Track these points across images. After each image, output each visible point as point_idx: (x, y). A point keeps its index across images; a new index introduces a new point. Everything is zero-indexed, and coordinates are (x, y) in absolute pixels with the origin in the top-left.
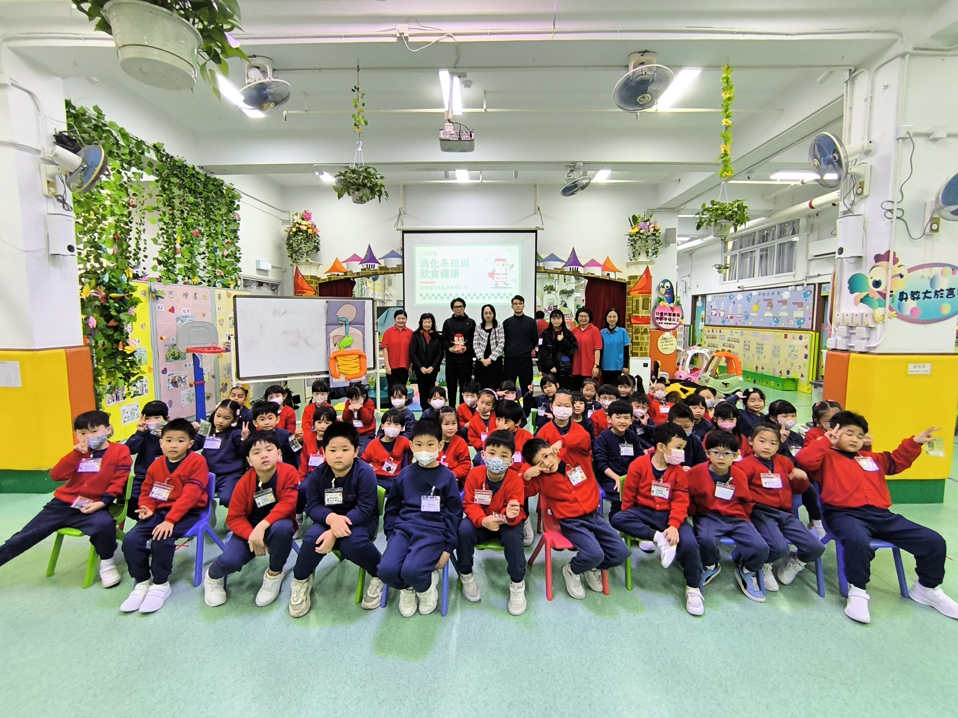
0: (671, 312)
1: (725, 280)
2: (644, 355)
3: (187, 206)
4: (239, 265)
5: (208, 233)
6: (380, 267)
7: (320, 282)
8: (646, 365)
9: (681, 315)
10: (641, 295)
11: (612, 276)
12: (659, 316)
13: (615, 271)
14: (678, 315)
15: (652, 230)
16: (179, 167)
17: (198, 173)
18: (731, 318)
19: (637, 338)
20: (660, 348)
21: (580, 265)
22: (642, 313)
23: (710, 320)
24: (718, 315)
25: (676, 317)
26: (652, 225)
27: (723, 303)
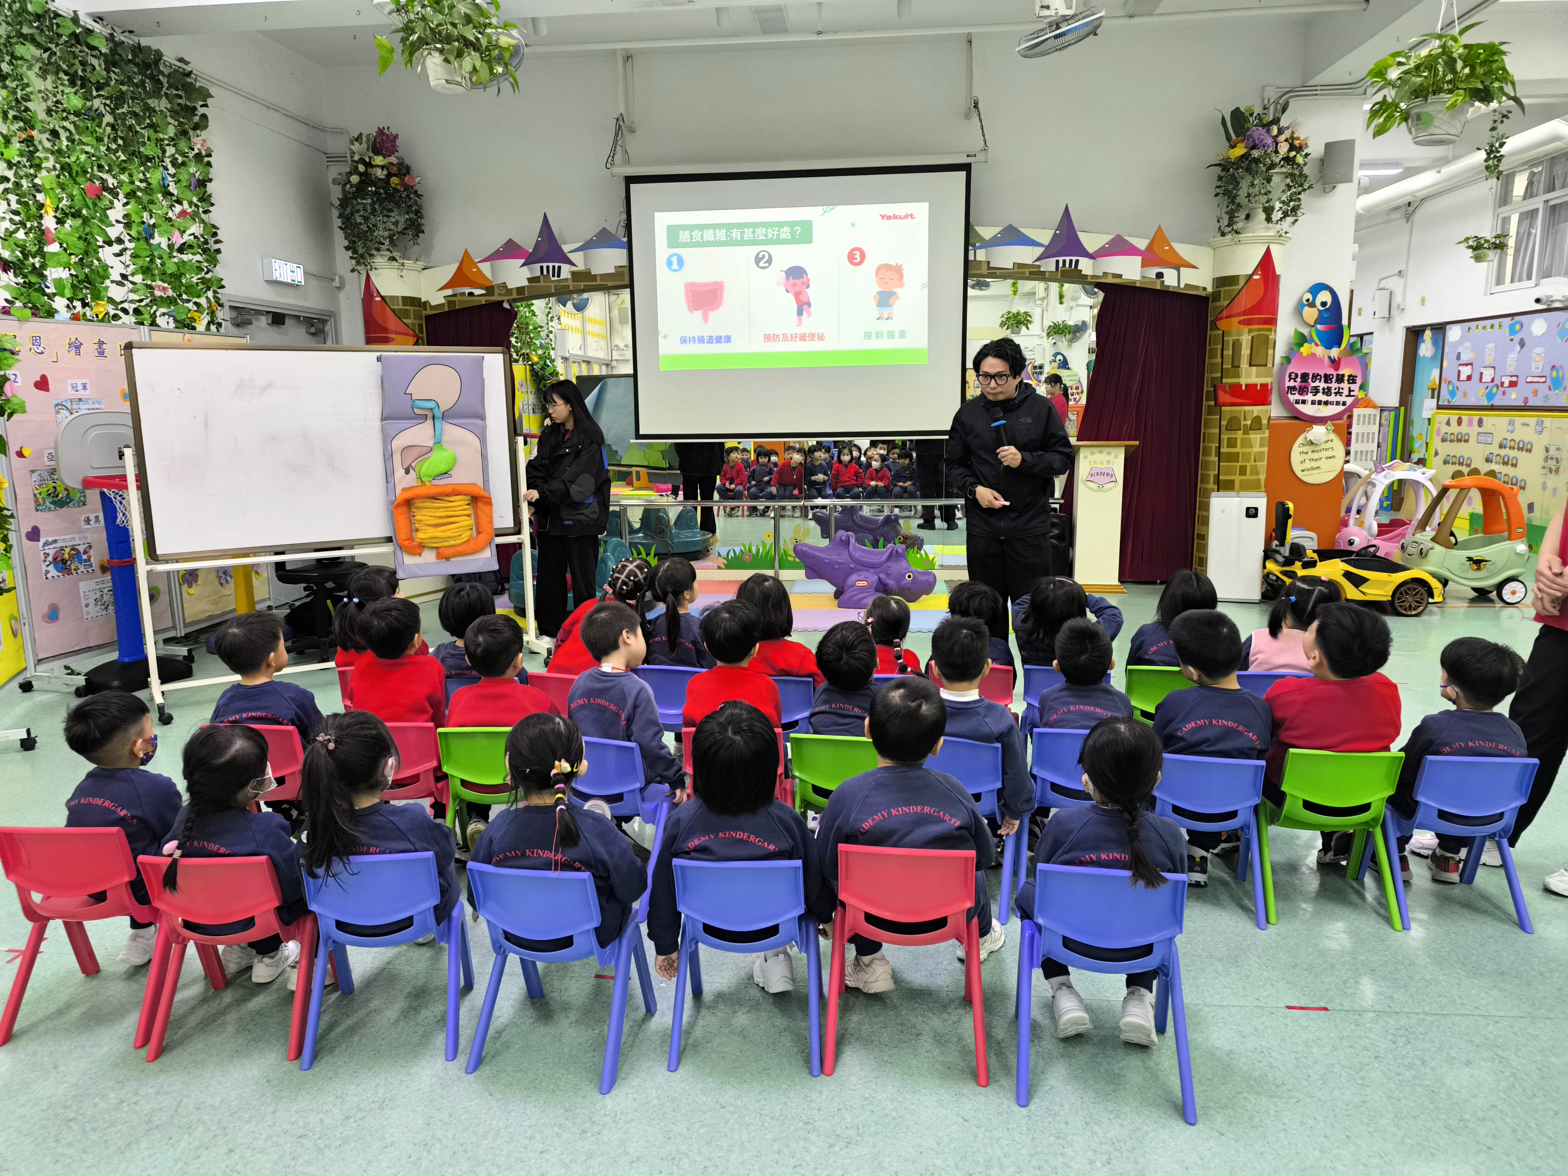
0: (1330, 371)
1: (1499, 281)
2: (1250, 487)
3: (65, 119)
4: (219, 271)
5: (127, 188)
6: (574, 274)
7: (429, 312)
8: (1252, 513)
9: (1359, 381)
10: (1246, 329)
11: (1170, 279)
12: (1297, 384)
13: (1178, 264)
14: (1352, 379)
15: (1284, 148)
16: (38, 17)
17: (89, 32)
18: (1513, 384)
19: (1232, 443)
20: (1297, 468)
21: (1085, 254)
22: (1249, 376)
23: (1452, 394)
24: (1475, 378)
25: (1345, 385)
26: (1287, 134)
27: (1491, 346)
